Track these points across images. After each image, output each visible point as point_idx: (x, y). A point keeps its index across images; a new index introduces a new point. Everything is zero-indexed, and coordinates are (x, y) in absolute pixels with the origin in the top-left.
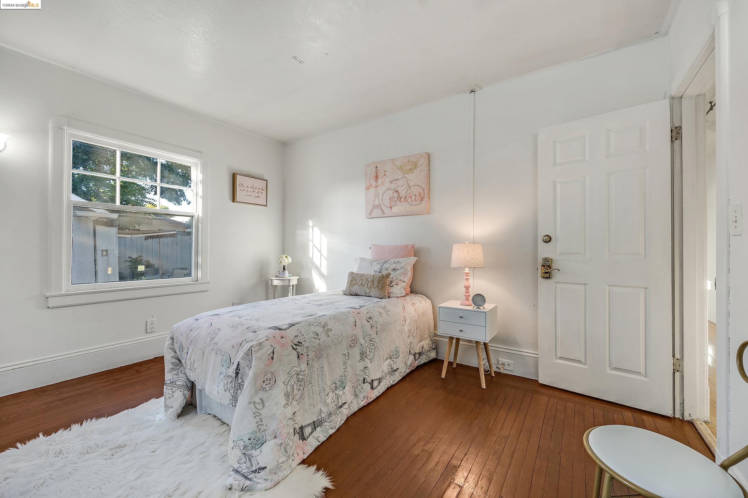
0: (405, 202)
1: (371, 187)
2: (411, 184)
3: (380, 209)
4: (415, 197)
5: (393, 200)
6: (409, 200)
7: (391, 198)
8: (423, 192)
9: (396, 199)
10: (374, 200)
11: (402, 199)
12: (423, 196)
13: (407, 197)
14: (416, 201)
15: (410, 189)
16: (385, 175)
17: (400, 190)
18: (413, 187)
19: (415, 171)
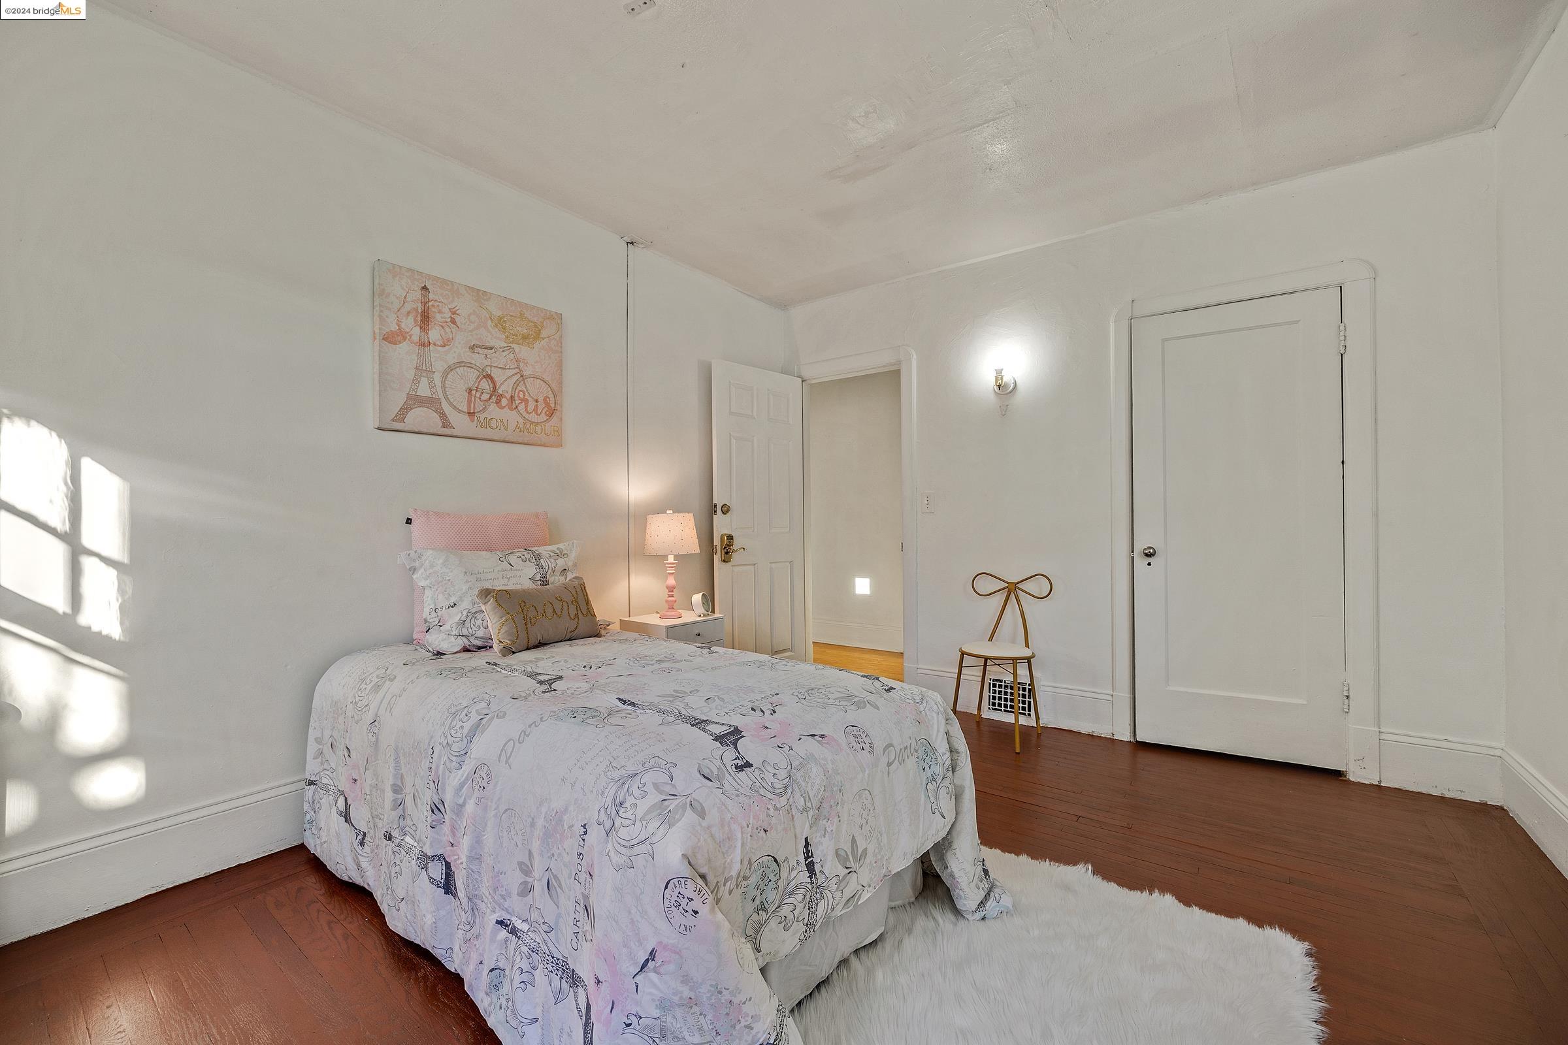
0: (512, 410)
1: (405, 339)
2: (528, 372)
3: (436, 411)
4: (535, 403)
5: (478, 395)
6: (522, 407)
7: (471, 390)
8: (553, 399)
9: (486, 396)
10: (416, 381)
11: (504, 402)
12: (553, 406)
13: (516, 398)
14: (537, 415)
15: (524, 383)
16: (453, 321)
17: (496, 374)
18: (532, 379)
19: (536, 345)
